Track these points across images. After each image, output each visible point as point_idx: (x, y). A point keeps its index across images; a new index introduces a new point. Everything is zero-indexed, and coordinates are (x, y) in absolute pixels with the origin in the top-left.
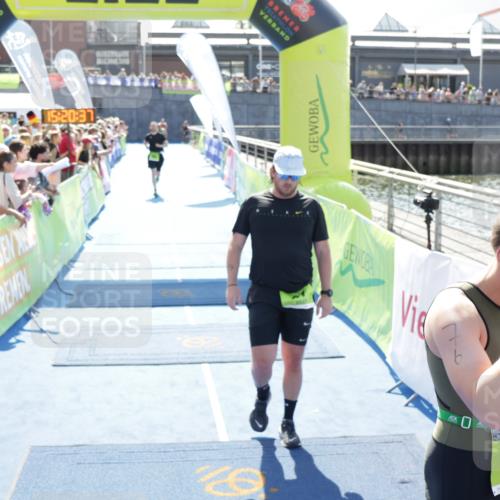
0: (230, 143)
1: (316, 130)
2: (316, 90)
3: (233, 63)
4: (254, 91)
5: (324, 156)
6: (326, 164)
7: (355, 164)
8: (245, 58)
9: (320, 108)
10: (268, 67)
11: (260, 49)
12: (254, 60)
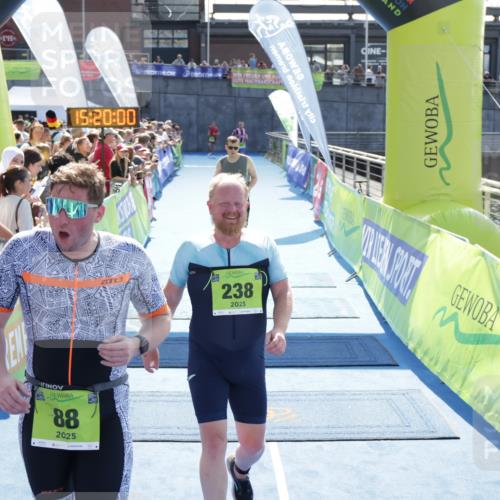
0: (321, 155)
1: (434, 137)
2: (436, 83)
3: (329, 46)
4: (357, 85)
5: (444, 172)
6: (448, 184)
7: (487, 184)
8: (345, 40)
9: (440, 108)
10: (377, 51)
11: (366, 26)
12: (357, 42)
